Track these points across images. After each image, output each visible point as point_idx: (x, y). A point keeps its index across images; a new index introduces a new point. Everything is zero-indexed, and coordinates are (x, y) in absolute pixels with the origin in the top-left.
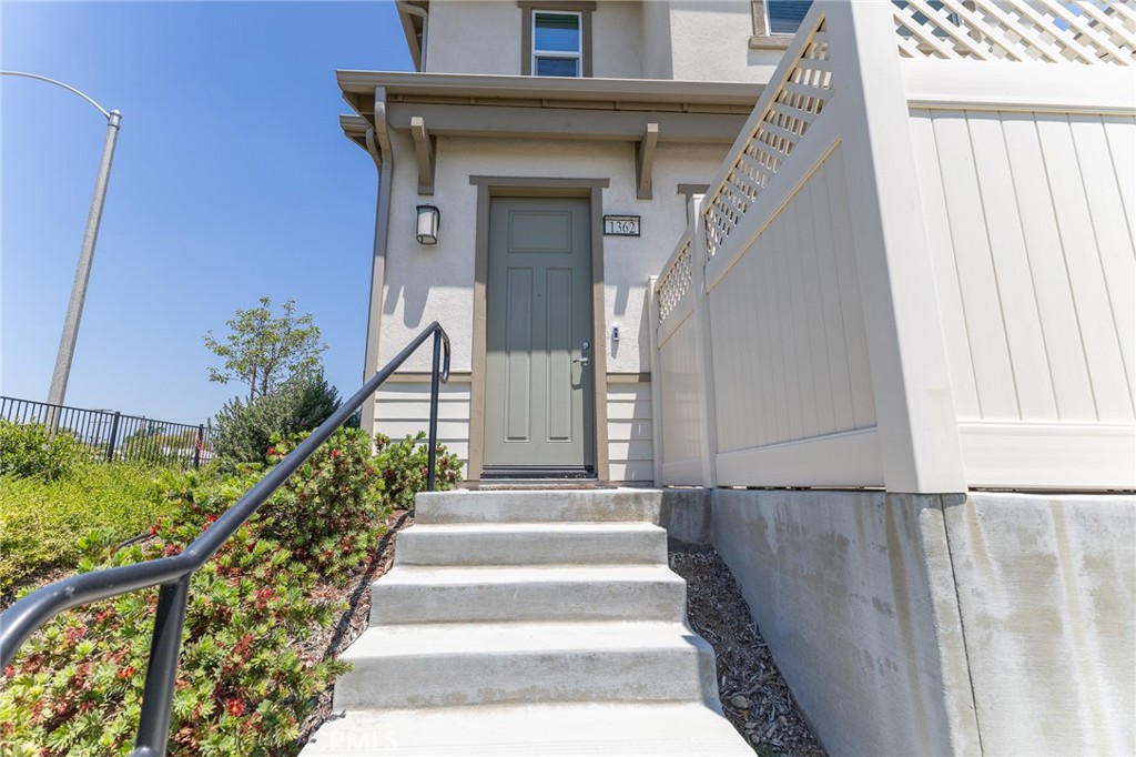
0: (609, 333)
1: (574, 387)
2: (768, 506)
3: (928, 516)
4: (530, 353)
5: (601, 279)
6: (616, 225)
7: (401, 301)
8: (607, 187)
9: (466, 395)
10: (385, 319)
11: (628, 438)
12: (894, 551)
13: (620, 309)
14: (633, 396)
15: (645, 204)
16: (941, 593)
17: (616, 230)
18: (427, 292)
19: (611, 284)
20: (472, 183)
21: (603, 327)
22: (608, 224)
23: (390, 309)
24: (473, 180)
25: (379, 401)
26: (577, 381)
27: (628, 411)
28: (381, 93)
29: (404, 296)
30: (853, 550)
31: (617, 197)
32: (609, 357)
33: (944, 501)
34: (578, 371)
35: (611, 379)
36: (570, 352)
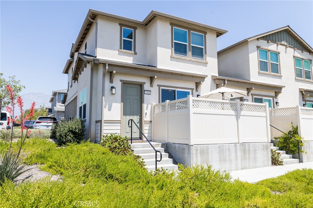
0: (145, 113)
1: (138, 123)
2: (177, 145)
3: (191, 146)
4: (130, 116)
5: (144, 103)
6: (147, 92)
7: (107, 105)
8: (145, 84)
9: (120, 125)
10: (105, 109)
11: (147, 133)
12: (189, 149)
13: (147, 109)
14: (148, 125)
15: (152, 88)
16: (191, 152)
17: (147, 93)
18: (112, 104)
19: (146, 104)
20: (120, 81)
21: (144, 112)
22: (145, 91)
23: (105, 107)
24: (121, 81)
25: (104, 126)
26: (138, 122)
27: (148, 128)
28: (107, 65)
29: (108, 104)
30: (186, 149)
31: (147, 87)
32: (145, 118)
33: (192, 145)
34: (138, 120)
35: (145, 122)
36: (137, 116)
